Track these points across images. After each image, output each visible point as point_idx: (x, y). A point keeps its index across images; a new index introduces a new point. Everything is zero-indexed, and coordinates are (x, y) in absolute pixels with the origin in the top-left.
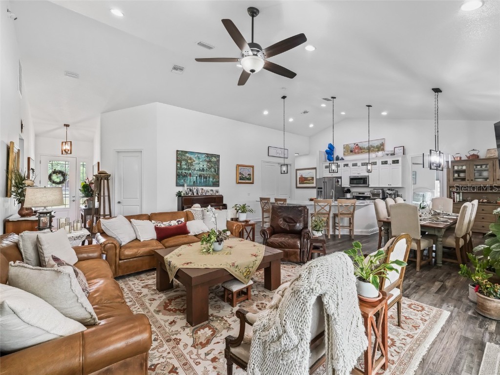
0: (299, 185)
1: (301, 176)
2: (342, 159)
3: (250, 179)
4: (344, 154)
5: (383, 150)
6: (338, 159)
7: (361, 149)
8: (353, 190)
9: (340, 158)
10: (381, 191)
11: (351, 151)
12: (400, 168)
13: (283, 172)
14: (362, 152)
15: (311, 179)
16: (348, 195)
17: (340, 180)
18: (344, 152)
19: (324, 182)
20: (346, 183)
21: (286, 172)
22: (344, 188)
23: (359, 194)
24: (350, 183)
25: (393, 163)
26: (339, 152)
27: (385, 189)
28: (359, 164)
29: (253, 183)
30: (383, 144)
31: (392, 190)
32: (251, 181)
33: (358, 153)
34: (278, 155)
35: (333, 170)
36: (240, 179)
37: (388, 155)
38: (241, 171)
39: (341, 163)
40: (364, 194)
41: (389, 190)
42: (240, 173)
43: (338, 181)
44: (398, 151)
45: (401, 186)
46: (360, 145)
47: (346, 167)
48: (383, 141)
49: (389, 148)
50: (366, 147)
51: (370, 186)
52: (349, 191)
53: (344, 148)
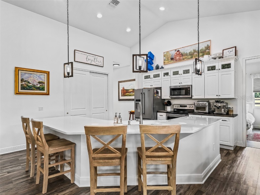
0: (121, 98)
1: (123, 88)
2: (162, 68)
3: (43, 89)
4: (164, 63)
5: (209, 54)
6: (157, 68)
7: (182, 55)
8: (174, 102)
9: (160, 67)
10: (207, 103)
11: (172, 59)
12: (233, 73)
13: (66, 74)
14: (183, 59)
15: (132, 92)
16: (169, 109)
17: (159, 91)
18: (164, 60)
19: (142, 93)
20: (166, 95)
21: (70, 74)
22: (164, 100)
23: (181, 106)
24: (171, 95)
25: (222, 68)
26: (158, 61)
27: (211, 101)
28: (181, 72)
29: (48, 94)
30: (208, 48)
31: (221, 102)
32: (45, 91)
33: (180, 60)
34: (89, 62)
35: (140, 67)
36: (23, 88)
37: (215, 59)
38: (26, 77)
39: (161, 72)
40: (186, 106)
41: (217, 102)
42: (22, 80)
43: (157, 93)
44: (228, 53)
45: (233, 97)
46: (182, 51)
47: (166, 77)
48: (209, 43)
49: (215, 51)
50: (188, 53)
51: (193, 98)
52: (169, 103)
53: (164, 56)
